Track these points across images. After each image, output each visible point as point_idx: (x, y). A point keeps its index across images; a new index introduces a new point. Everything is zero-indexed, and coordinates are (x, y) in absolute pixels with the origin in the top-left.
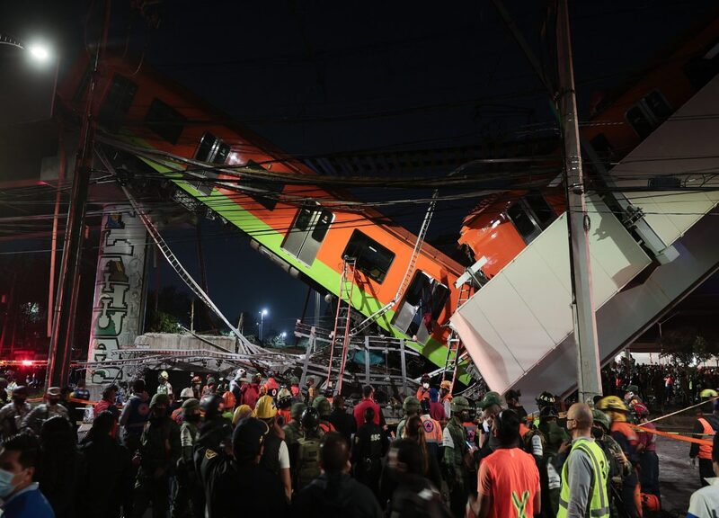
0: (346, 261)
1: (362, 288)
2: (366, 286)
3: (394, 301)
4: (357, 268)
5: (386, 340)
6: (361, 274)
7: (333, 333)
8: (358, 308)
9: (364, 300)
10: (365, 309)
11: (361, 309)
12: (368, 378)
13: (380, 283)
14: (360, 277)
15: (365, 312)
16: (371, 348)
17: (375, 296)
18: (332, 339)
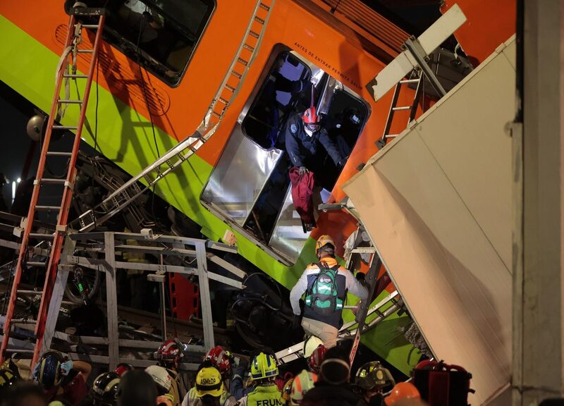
0: (78, 19)
1: (122, 100)
2: (135, 93)
3: (199, 136)
4: (108, 38)
5: (157, 243)
6: (120, 57)
7: (25, 223)
8: (111, 155)
9: (128, 134)
10: (130, 155)
11: (120, 157)
12: (113, 351)
13: (172, 82)
14: (117, 67)
15: (129, 163)
16: (121, 265)
17: (156, 121)
18: (19, 240)
